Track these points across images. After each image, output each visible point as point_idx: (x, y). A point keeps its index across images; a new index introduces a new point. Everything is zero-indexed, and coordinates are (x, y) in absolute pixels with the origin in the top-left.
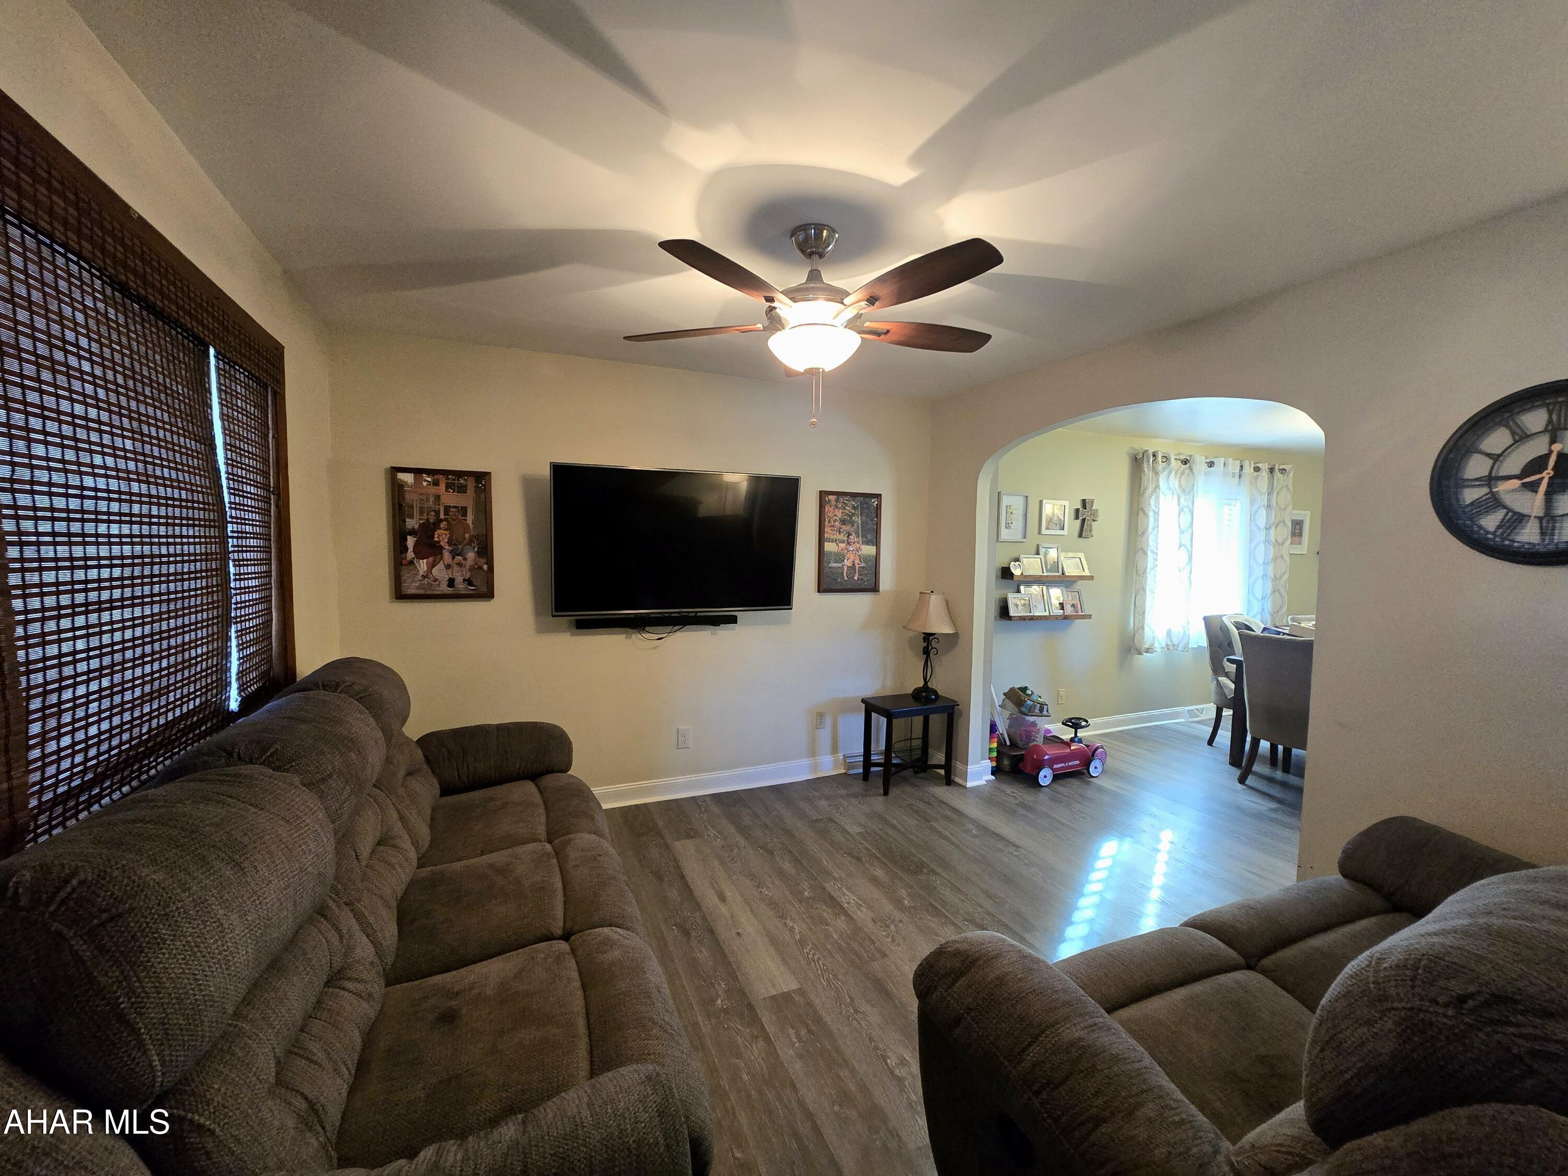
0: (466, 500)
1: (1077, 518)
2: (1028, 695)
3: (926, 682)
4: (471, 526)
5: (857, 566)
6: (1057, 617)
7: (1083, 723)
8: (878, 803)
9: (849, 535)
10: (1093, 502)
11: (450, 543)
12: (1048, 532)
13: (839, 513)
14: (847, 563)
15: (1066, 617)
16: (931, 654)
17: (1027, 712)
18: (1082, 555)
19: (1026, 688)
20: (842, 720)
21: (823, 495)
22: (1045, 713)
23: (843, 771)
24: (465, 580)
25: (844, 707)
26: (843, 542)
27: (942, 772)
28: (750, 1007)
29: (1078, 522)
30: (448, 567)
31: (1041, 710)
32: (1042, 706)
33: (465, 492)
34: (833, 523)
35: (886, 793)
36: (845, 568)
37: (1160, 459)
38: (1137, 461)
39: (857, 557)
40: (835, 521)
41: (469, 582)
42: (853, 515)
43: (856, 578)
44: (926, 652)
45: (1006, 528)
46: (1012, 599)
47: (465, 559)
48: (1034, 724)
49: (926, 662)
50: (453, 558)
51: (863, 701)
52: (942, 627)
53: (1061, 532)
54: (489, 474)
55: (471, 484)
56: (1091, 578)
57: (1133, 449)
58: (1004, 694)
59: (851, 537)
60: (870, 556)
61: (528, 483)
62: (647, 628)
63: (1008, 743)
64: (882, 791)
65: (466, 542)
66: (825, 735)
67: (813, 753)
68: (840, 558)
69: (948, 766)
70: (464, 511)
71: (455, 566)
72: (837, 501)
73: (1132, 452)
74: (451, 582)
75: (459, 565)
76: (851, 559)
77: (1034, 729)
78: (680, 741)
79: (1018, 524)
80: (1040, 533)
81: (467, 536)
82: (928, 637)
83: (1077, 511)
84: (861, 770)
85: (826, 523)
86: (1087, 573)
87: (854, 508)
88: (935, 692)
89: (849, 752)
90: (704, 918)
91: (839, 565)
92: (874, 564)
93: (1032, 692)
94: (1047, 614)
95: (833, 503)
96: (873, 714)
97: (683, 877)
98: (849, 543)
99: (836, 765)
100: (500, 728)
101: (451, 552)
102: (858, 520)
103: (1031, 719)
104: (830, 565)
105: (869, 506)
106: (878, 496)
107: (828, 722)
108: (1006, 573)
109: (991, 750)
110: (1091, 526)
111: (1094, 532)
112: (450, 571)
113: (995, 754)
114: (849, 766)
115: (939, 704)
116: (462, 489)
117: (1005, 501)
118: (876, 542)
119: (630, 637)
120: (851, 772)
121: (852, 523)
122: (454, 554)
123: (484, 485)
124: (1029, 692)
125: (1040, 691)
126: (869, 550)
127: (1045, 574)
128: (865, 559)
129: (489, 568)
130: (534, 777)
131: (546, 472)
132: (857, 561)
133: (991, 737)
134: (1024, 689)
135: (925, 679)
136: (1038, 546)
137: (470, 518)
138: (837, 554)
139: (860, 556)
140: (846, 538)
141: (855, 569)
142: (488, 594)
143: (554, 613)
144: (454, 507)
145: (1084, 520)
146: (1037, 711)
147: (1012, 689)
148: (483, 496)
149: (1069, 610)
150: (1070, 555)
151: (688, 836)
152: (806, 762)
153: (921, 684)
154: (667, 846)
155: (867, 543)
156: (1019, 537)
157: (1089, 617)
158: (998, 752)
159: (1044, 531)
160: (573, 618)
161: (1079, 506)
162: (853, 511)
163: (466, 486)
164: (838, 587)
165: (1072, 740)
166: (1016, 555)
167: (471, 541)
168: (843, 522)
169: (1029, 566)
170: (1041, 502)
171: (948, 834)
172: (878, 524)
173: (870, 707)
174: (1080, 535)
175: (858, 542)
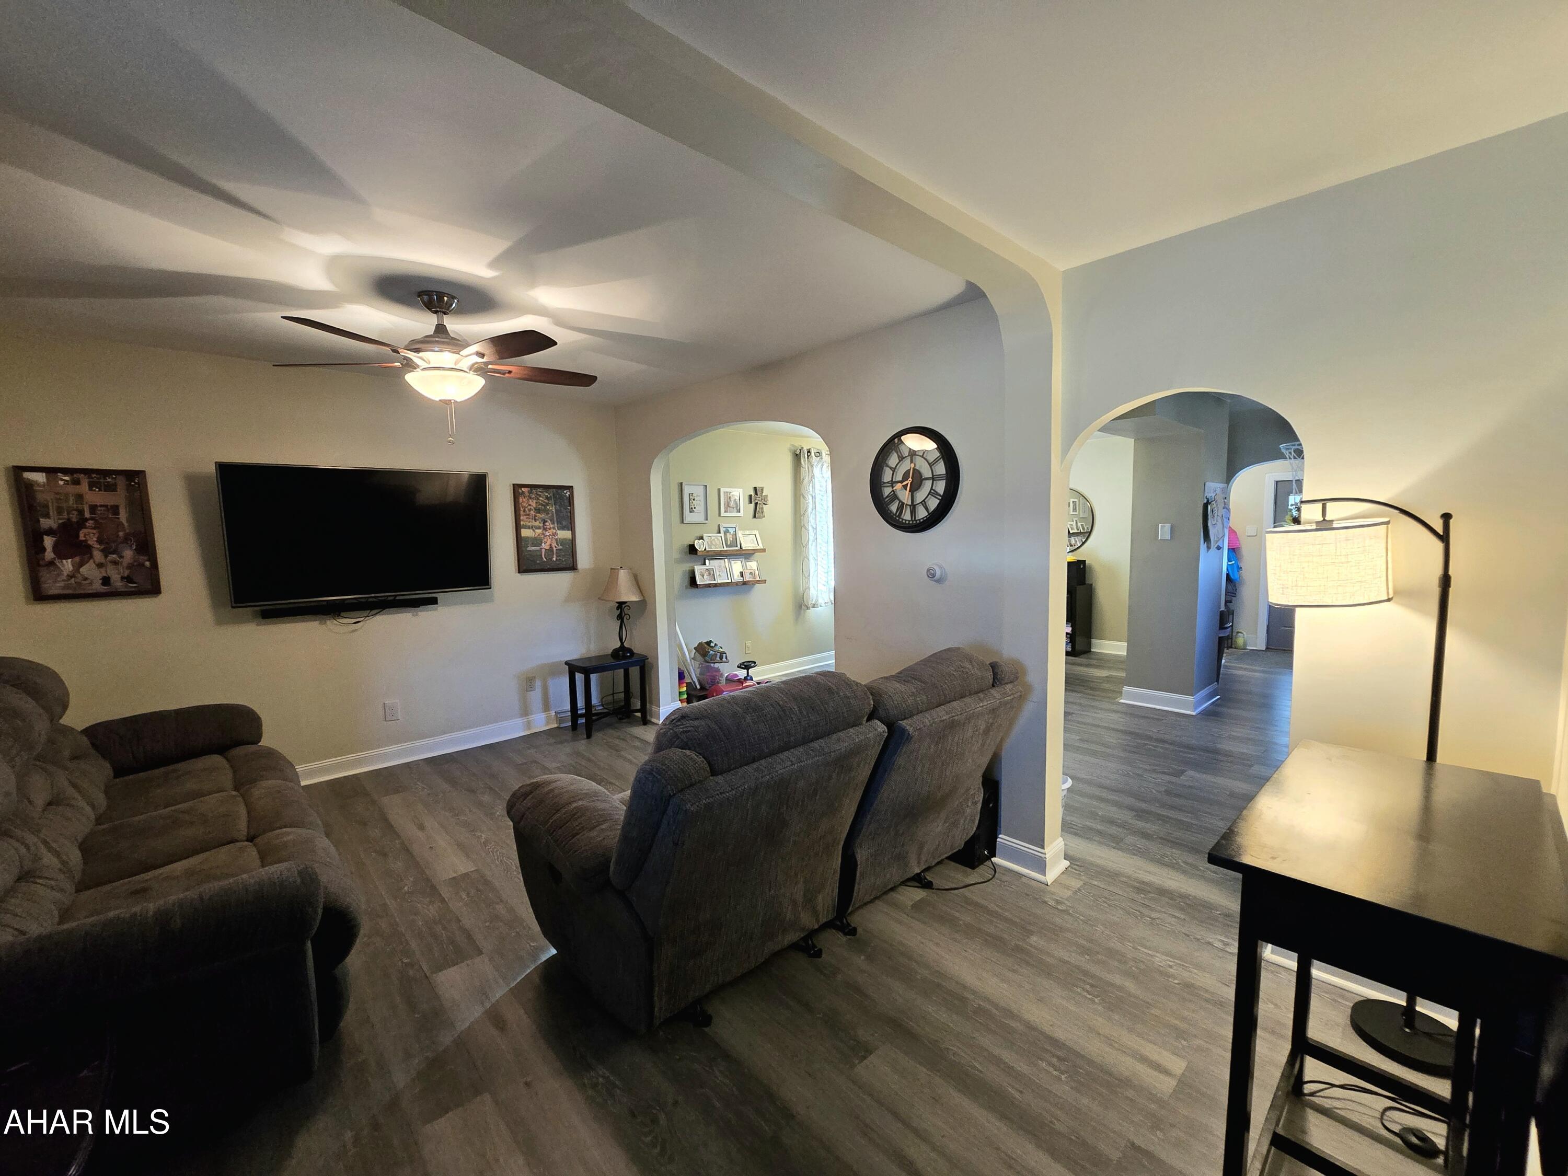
0: (119, 498)
1: (751, 502)
2: (712, 647)
3: (622, 643)
4: (126, 524)
5: (555, 549)
6: (737, 584)
7: (753, 665)
8: (582, 745)
9: (544, 522)
10: (762, 489)
11: (100, 541)
12: (726, 514)
13: (533, 503)
14: (545, 546)
15: (744, 583)
16: (625, 619)
17: (709, 661)
18: (756, 532)
19: (711, 642)
20: (551, 683)
21: (517, 488)
22: (724, 659)
23: (556, 726)
24: (123, 578)
25: (551, 670)
26: (539, 528)
27: (639, 714)
28: (433, 887)
29: (753, 505)
30: (100, 565)
31: (721, 658)
32: (722, 654)
33: (115, 490)
34: (528, 512)
35: (589, 736)
36: (543, 551)
37: (813, 454)
38: (797, 456)
39: (554, 541)
40: (530, 510)
41: (129, 579)
42: (547, 504)
43: (554, 559)
44: (620, 617)
45: (690, 512)
46: (698, 569)
47: (121, 557)
48: (718, 670)
49: (621, 627)
50: (106, 557)
51: (567, 663)
52: (630, 596)
53: (738, 514)
54: (143, 472)
55: (121, 482)
56: (764, 550)
57: (793, 446)
58: (695, 648)
59: (547, 524)
60: (565, 539)
61: (192, 482)
62: (342, 614)
63: (698, 687)
64: (585, 736)
65: (119, 540)
66: (536, 696)
67: (525, 711)
68: (537, 542)
69: (643, 710)
70: (115, 509)
71: (109, 564)
72: (530, 492)
73: (793, 448)
74: (106, 581)
75: (115, 563)
76: (549, 543)
77: (717, 674)
78: (388, 714)
79: (700, 508)
80: (720, 515)
81: (121, 534)
82: (621, 605)
83: (751, 496)
84: (570, 724)
85: (522, 512)
86: (761, 547)
87: (547, 498)
88: (630, 650)
89: (559, 710)
90: (403, 843)
91: (538, 548)
92: (570, 547)
93: (716, 645)
94: (730, 581)
95: (527, 494)
96: (576, 673)
97: (386, 820)
98: (545, 529)
99: (548, 721)
100: (178, 712)
101: (102, 551)
102: (552, 508)
103: (716, 665)
104: (528, 549)
105: (562, 497)
106: (570, 488)
107: (538, 684)
108: (692, 549)
109: (680, 693)
110: (762, 508)
111: (765, 514)
112: (103, 570)
113: (685, 696)
114: (560, 720)
115: (634, 659)
116: (111, 488)
117: (687, 490)
118: (572, 527)
119: (325, 623)
120: (562, 725)
121: (547, 512)
122: (106, 552)
123: (138, 483)
124: (712, 645)
125: (721, 642)
126: (565, 534)
127: (725, 549)
128: (562, 542)
129: (151, 565)
130: (221, 750)
131: (212, 469)
132: (554, 544)
133: (680, 683)
134: (709, 643)
135: (621, 639)
136: (719, 525)
137: (123, 516)
138: (535, 539)
139: (556, 540)
140: (541, 525)
141: (553, 551)
142: (154, 589)
143: (234, 605)
144: (101, 506)
145: (756, 504)
146: (718, 659)
147: (700, 644)
148: (137, 494)
149: (748, 578)
150: (747, 532)
151: (396, 791)
152: (520, 721)
153: (618, 645)
154: (373, 802)
155: (563, 528)
156: (701, 518)
157: (765, 581)
158: (687, 694)
159: (723, 514)
160: (258, 608)
161: (752, 493)
162: (546, 501)
163: (115, 485)
164: (537, 567)
165: (746, 679)
166: (699, 535)
167: (126, 540)
168: (538, 511)
169: (710, 542)
170: (719, 490)
171: (630, 757)
172: (572, 513)
173: (573, 668)
174: (754, 517)
175: (554, 528)
